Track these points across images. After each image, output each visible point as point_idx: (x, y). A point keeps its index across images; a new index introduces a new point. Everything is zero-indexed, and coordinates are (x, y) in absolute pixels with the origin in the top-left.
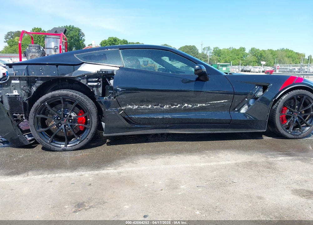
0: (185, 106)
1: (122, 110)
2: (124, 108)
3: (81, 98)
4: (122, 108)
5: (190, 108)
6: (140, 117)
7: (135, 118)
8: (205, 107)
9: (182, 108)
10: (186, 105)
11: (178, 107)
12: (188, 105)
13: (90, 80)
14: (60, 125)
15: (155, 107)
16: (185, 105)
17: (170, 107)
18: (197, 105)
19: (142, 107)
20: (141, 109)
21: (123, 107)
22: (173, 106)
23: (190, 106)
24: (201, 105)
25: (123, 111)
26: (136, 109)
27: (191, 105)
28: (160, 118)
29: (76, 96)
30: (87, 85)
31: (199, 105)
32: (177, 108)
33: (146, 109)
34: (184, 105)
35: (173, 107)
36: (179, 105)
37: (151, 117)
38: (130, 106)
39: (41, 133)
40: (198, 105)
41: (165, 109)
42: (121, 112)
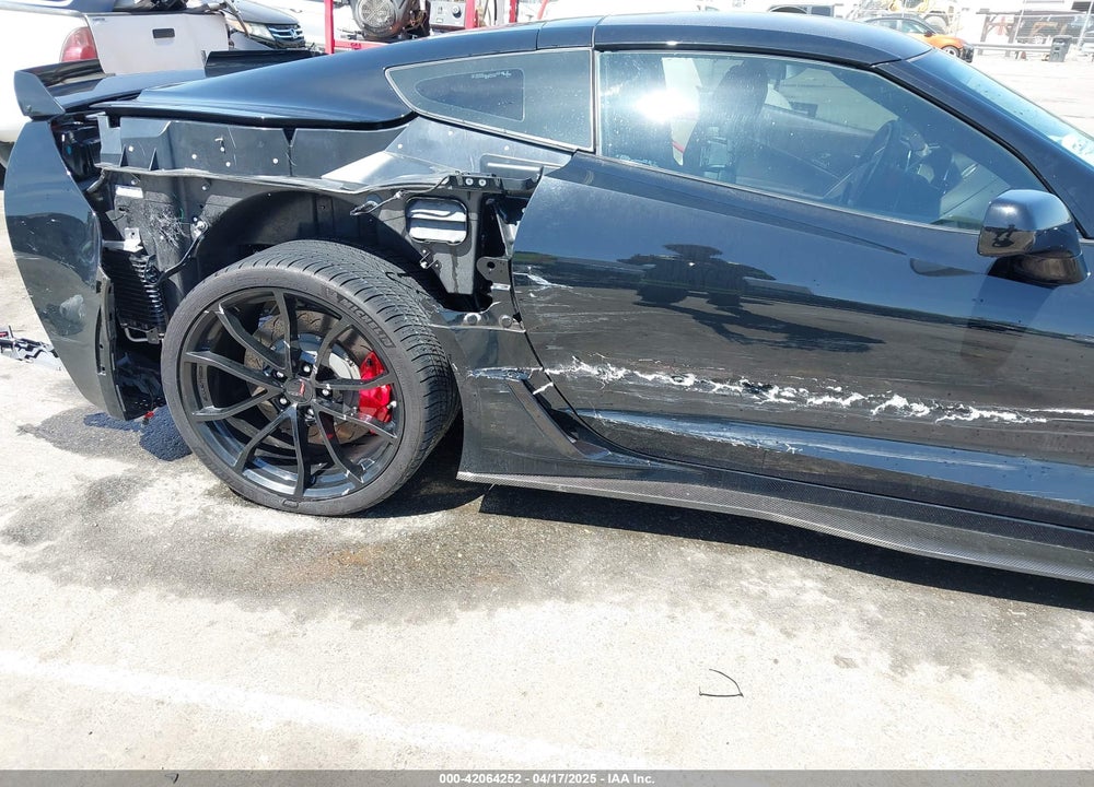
0: (891, 409)
1: (549, 378)
2: (557, 372)
3: (359, 309)
4: (548, 371)
5: (923, 418)
6: (631, 423)
7: (609, 422)
8: (1011, 425)
9: (874, 412)
10: (898, 401)
11: (847, 402)
12: (910, 401)
13: (419, 213)
14: (283, 401)
15: (718, 386)
16: (888, 403)
17: (799, 399)
18: (968, 411)
19: (650, 377)
20: (643, 388)
21: (552, 367)
22: (819, 396)
23: (921, 410)
24: (987, 414)
25: (551, 384)
26: (614, 386)
27: (928, 404)
28: (735, 443)
29: (341, 297)
30: (407, 238)
31: (975, 414)
32: (842, 411)
33: (668, 389)
34: (885, 400)
35: (819, 402)
36: (856, 397)
37: (690, 431)
38: (585, 367)
39: (210, 424)
40: (974, 410)
41: (771, 403)
42: (543, 389)
